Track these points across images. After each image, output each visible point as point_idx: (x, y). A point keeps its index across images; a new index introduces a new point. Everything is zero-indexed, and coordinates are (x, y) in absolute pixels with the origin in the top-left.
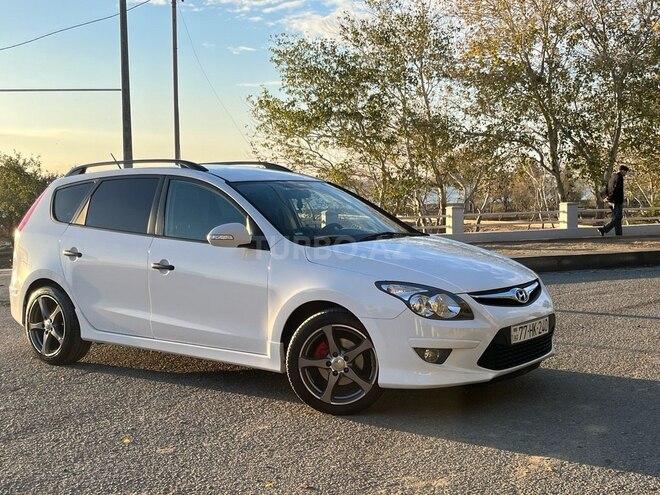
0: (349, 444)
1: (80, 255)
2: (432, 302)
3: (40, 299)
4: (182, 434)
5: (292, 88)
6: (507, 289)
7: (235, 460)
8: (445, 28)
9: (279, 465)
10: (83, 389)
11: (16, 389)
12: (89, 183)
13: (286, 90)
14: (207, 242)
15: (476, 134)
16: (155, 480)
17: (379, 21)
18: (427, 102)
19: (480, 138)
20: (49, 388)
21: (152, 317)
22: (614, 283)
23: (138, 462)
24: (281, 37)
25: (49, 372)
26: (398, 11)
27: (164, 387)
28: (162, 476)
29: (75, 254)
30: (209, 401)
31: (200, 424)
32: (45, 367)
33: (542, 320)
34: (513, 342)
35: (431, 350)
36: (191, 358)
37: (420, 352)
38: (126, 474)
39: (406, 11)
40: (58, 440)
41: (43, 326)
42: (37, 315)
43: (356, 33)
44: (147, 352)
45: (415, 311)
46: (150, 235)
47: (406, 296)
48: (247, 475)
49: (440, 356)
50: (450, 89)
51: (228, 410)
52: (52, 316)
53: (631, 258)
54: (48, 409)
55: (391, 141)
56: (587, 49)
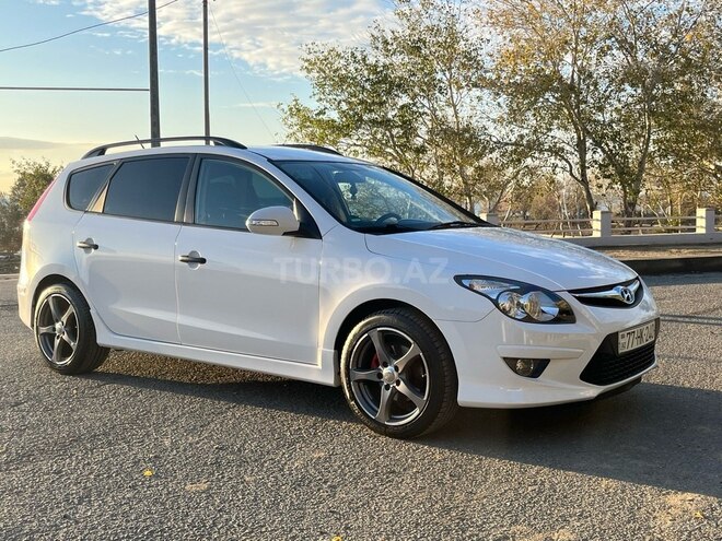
0: (429, 478)
1: (96, 247)
2: (524, 301)
3: (50, 298)
4: (217, 463)
5: (322, 97)
6: (610, 287)
7: (288, 501)
8: (473, 39)
9: (345, 507)
10: (99, 404)
11: (17, 404)
12: (108, 165)
13: (317, 97)
14: (247, 230)
15: (507, 144)
16: (183, 530)
17: (408, 32)
18: (456, 113)
19: (510, 148)
20: (58, 403)
21: (180, 319)
22: (667, 288)
23: (163, 504)
24: (310, 46)
25: (59, 383)
26: (427, 22)
27: (194, 403)
28: (192, 525)
29: (91, 246)
30: (249, 420)
31: (239, 450)
32: (56, 377)
33: (649, 325)
34: (620, 351)
35: (523, 360)
36: (226, 368)
37: (511, 362)
38: (145, 521)
39: (436, 22)
40: (60, 472)
41: (54, 329)
42: (47, 317)
43: (386, 42)
44: (174, 360)
45: (504, 311)
46: (178, 223)
47: (492, 293)
48: (305, 523)
49: (534, 368)
50: (479, 99)
51: (273, 431)
52: (64, 318)
53: (679, 264)
54: (53, 429)
55: (420, 150)
56: (616, 60)
